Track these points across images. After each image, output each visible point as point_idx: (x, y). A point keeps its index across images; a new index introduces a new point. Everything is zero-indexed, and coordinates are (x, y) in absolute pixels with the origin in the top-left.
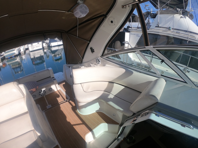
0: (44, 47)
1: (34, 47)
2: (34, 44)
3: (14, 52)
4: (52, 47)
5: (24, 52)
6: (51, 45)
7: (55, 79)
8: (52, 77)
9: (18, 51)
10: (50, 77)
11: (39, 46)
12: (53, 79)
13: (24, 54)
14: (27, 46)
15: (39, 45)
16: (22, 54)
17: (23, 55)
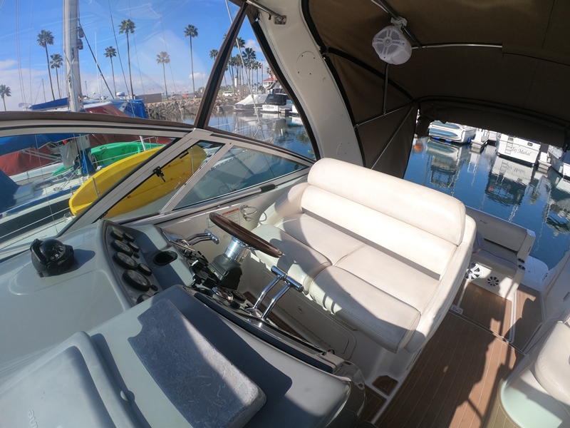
0: (540, 166)
1: (513, 149)
2: (517, 140)
3: (455, 131)
4: (561, 175)
5: (480, 147)
6: (561, 167)
7: (524, 268)
8: (519, 256)
9: (466, 136)
10: (516, 252)
11: (528, 154)
12: (519, 263)
13: (479, 151)
14: (495, 136)
15: (529, 151)
16: (474, 148)
17: (474, 150)
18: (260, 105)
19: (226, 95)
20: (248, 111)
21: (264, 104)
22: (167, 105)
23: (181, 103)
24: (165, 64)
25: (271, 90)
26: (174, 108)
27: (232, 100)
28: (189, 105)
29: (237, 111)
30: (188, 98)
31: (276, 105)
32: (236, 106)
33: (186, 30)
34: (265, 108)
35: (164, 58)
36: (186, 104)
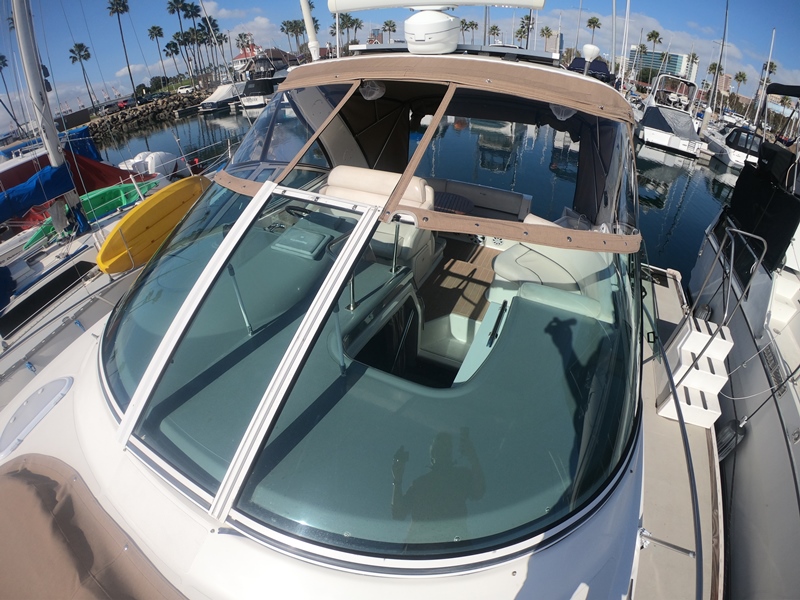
10: (517, 215)
18: (236, 99)
19: (183, 91)
20: (222, 110)
21: (242, 96)
22: (100, 124)
23: (119, 117)
24: (83, 61)
25: (247, 72)
26: (111, 127)
27: (193, 98)
28: (133, 118)
29: (205, 113)
30: (127, 107)
31: (260, 95)
32: (202, 105)
33: (110, 6)
34: (245, 101)
35: (81, 52)
36: (127, 117)
